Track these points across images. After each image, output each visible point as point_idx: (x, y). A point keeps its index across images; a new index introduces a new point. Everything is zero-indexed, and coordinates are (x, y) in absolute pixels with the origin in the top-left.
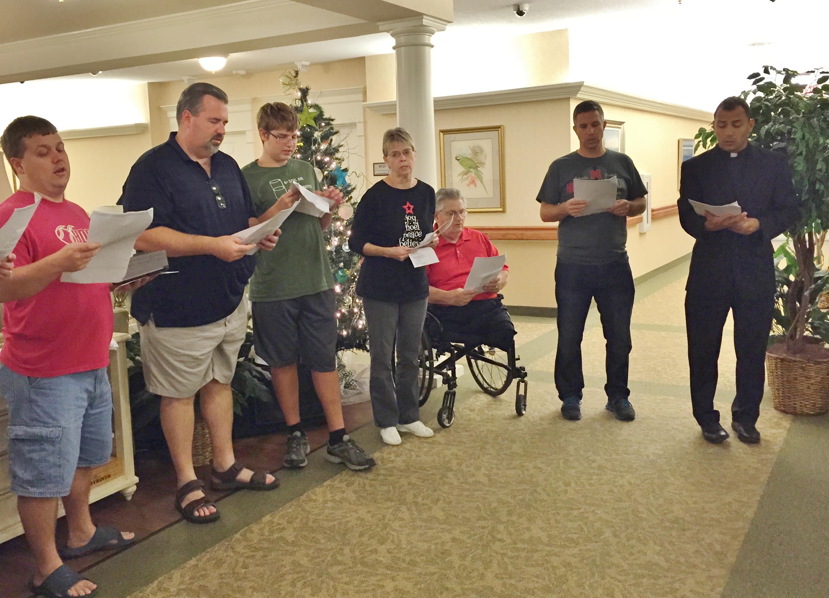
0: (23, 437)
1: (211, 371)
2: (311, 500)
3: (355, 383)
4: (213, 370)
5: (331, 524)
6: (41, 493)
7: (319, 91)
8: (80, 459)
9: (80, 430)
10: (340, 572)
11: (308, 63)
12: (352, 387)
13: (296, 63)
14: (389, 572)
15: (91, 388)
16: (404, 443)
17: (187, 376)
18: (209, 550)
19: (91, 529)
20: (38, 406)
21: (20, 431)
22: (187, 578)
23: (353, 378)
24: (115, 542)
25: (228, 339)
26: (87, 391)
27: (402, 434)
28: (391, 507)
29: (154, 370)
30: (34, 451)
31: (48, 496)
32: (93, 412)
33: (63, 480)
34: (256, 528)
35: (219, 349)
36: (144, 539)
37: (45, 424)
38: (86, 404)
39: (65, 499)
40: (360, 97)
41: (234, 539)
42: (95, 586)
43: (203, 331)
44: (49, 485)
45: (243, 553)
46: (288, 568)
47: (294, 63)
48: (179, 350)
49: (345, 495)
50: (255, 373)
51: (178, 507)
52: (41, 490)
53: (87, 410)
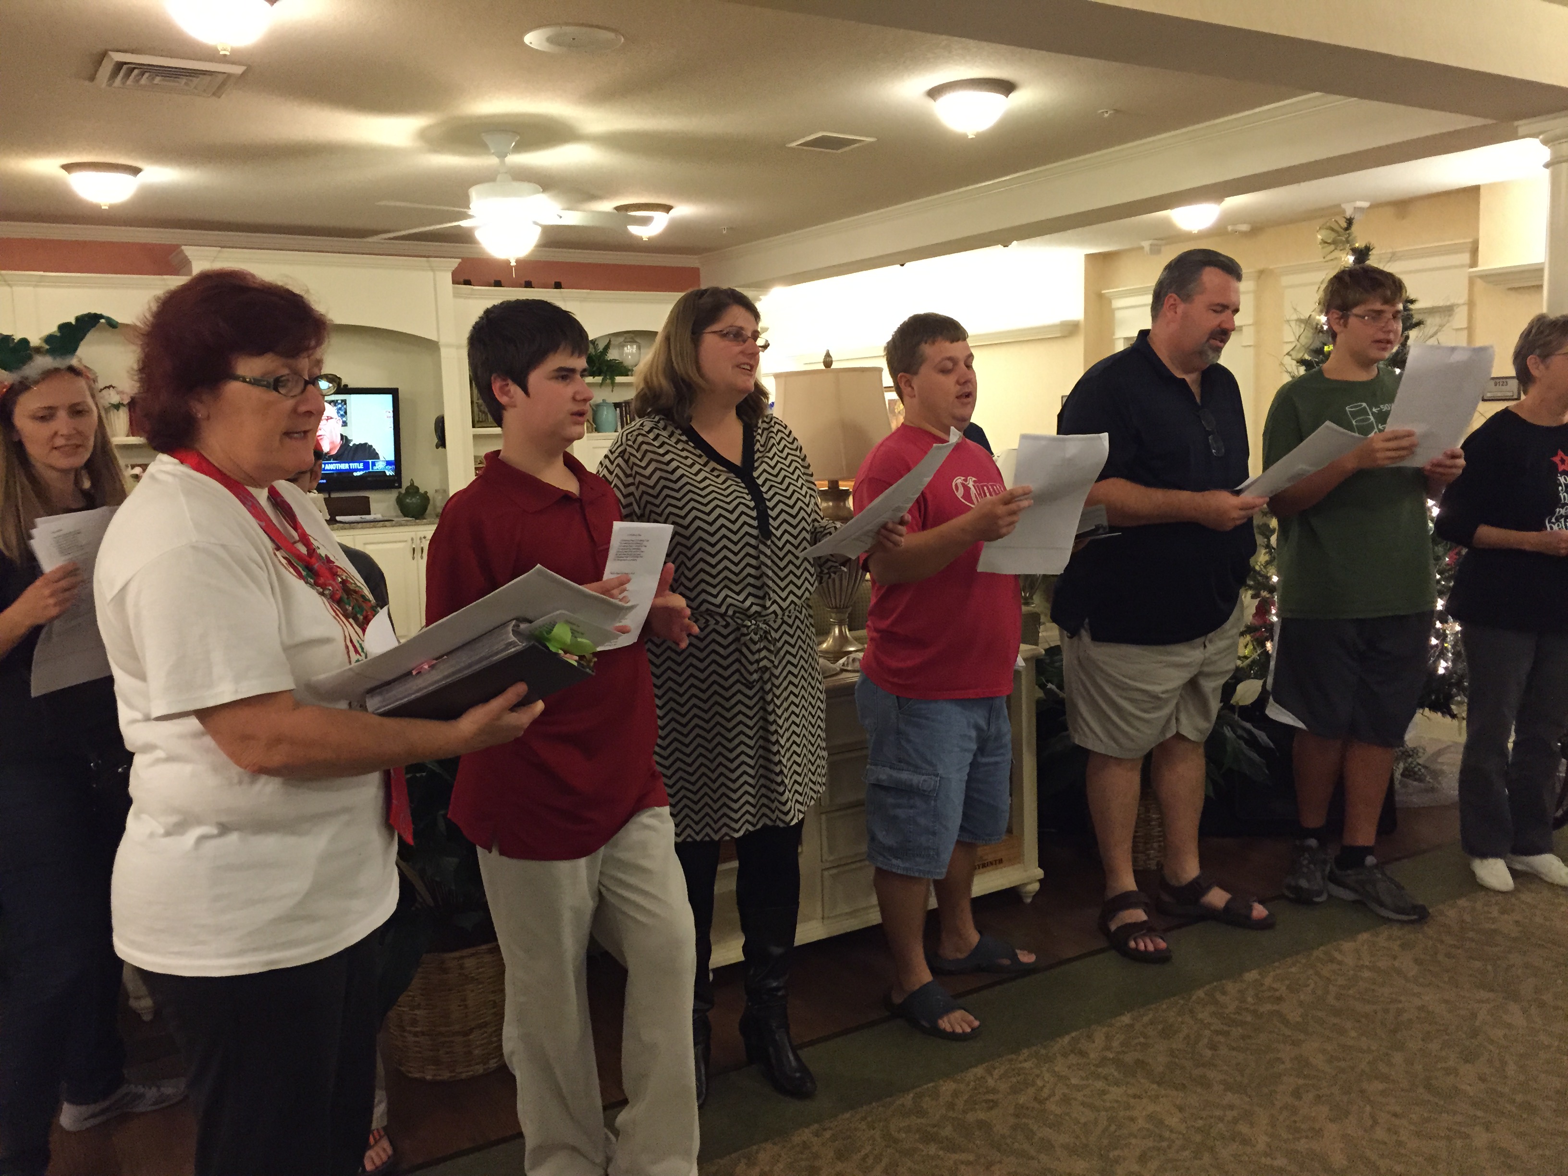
0: (885, 784)
1: (1174, 721)
2: (1332, 960)
3: (1423, 770)
4: (1177, 719)
5: (1368, 1008)
6: (906, 869)
7: (1390, 250)
8: (962, 828)
9: (964, 785)
10: (1383, 1093)
11: (1365, 204)
12: (1417, 776)
13: (1343, 206)
14: (1479, 1113)
15: (983, 723)
16: (1519, 891)
17: (1136, 723)
18: (1153, 1006)
19: (974, 937)
20: (909, 741)
21: (884, 774)
22: (1115, 1044)
23: (1420, 761)
24: (1006, 962)
25: (1206, 669)
26: (978, 728)
27: (1514, 873)
28: (1488, 1001)
29: (1083, 709)
30: (899, 806)
31: (917, 875)
32: (984, 760)
33: (938, 854)
34: (1231, 987)
35: (1193, 686)
36: (1051, 967)
37: (917, 769)
38: (974, 747)
39: (937, 883)
40: (1466, 258)
41: (1194, 998)
42: (976, 1023)
43: (1169, 654)
44: (918, 859)
45: (1209, 1024)
46: (1288, 1065)
47: (1340, 205)
48: (1127, 681)
49: (1397, 964)
50: (1240, 732)
51: (1104, 928)
52: (907, 865)
53: (975, 755)
